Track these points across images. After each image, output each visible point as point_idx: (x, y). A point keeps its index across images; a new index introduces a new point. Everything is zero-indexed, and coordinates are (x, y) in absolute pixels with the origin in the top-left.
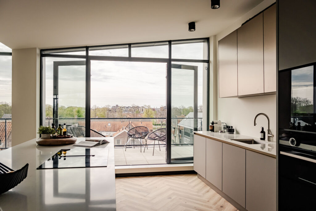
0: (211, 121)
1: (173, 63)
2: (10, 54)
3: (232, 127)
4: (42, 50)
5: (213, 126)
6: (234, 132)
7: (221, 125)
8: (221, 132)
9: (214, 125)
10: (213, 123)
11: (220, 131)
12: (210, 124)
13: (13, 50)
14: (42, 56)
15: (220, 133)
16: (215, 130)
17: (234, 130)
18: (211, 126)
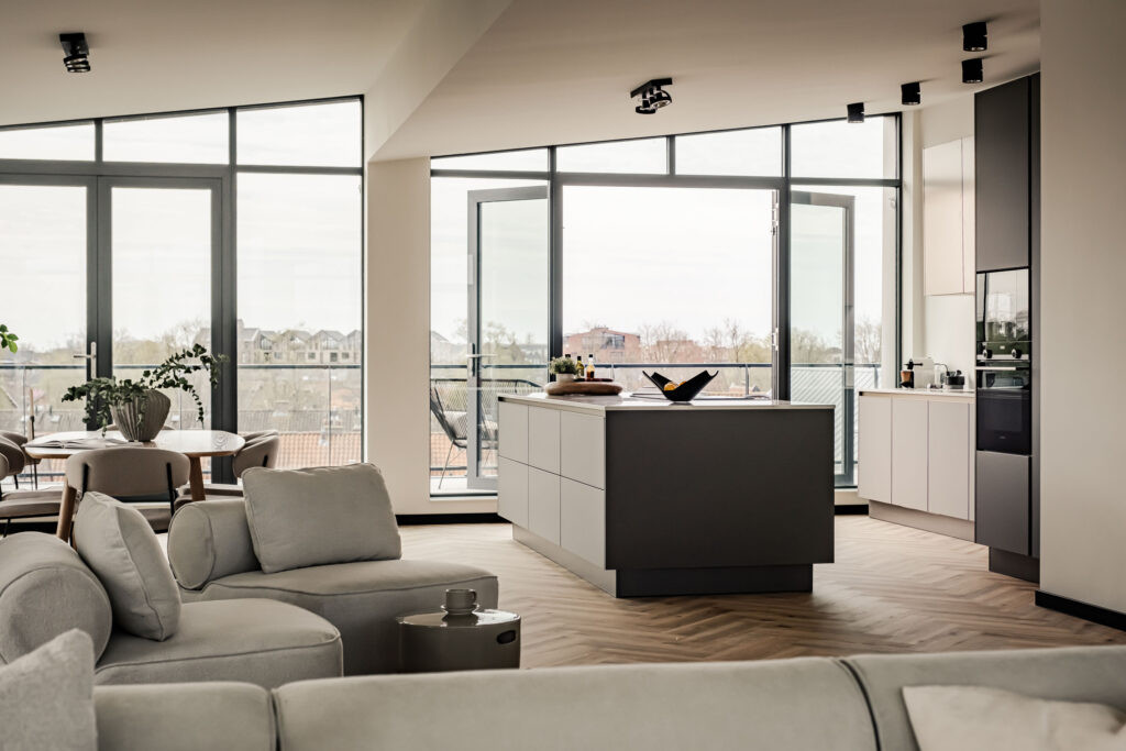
0: (906, 361)
1: (794, 188)
3: (959, 372)
5: (912, 374)
6: (963, 383)
7: (932, 369)
8: (932, 387)
9: (915, 369)
10: (911, 365)
11: (929, 385)
12: (905, 368)
15: (928, 391)
16: (916, 381)
17: (963, 379)
18: (905, 373)
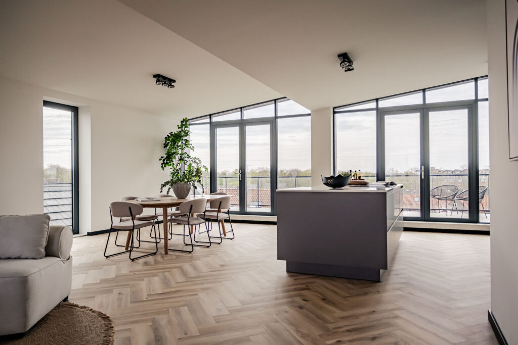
2: (309, 115)
4: (334, 108)
13: (311, 111)
14: (335, 113)
